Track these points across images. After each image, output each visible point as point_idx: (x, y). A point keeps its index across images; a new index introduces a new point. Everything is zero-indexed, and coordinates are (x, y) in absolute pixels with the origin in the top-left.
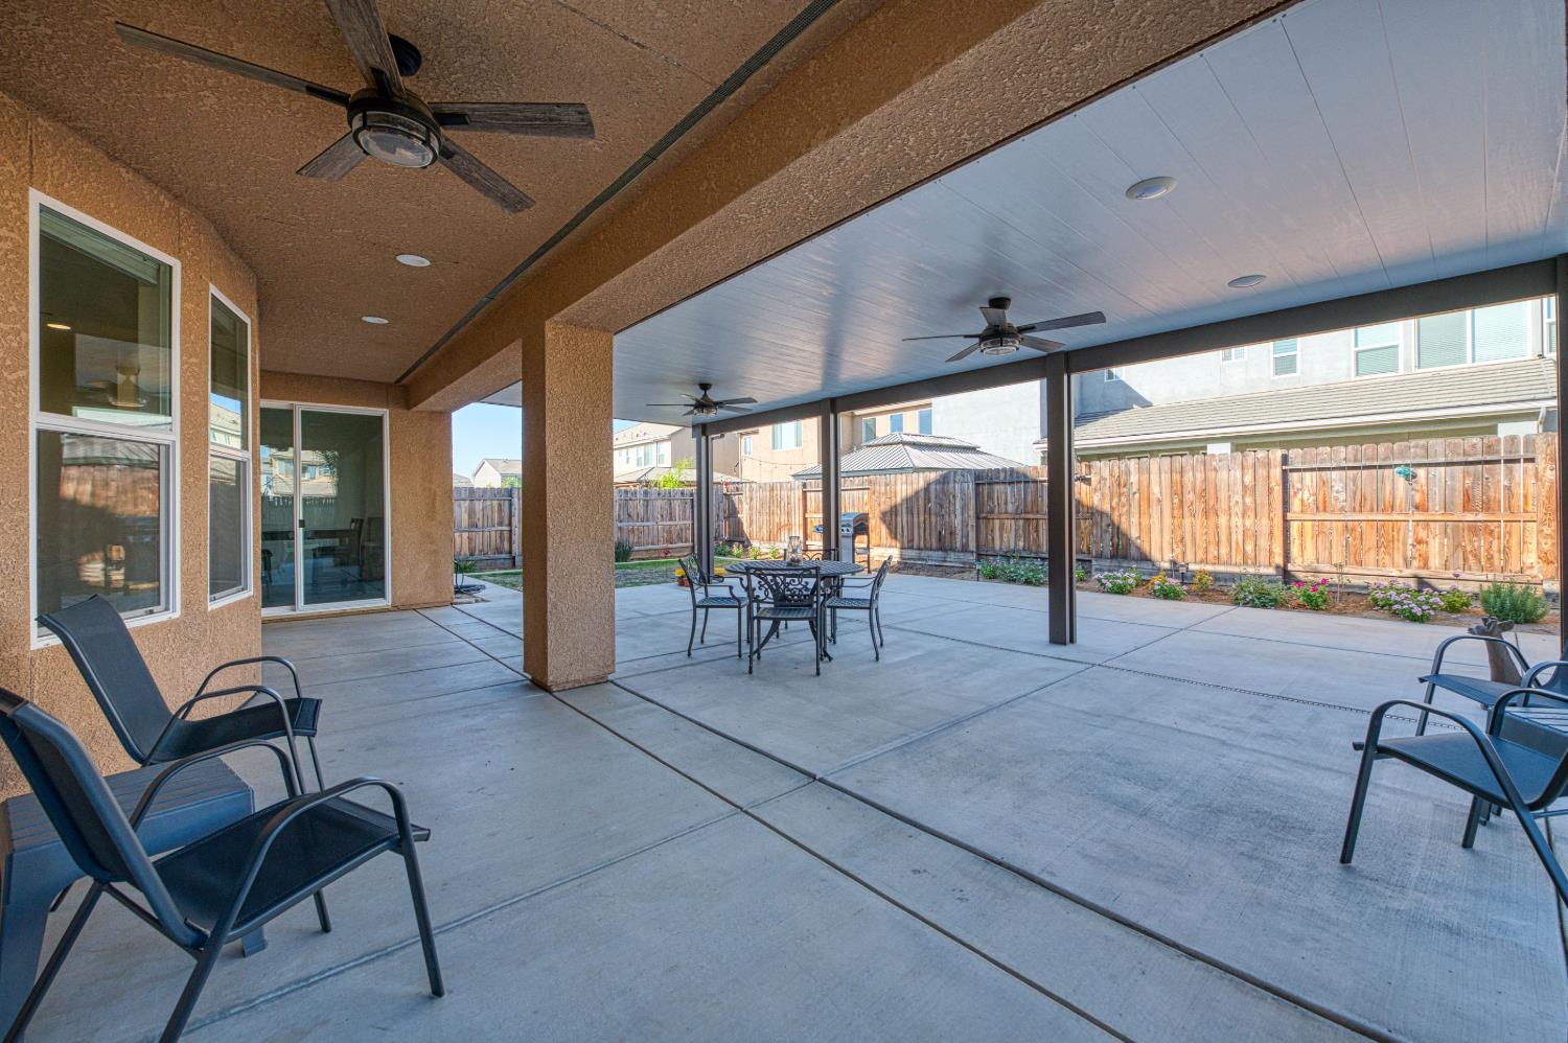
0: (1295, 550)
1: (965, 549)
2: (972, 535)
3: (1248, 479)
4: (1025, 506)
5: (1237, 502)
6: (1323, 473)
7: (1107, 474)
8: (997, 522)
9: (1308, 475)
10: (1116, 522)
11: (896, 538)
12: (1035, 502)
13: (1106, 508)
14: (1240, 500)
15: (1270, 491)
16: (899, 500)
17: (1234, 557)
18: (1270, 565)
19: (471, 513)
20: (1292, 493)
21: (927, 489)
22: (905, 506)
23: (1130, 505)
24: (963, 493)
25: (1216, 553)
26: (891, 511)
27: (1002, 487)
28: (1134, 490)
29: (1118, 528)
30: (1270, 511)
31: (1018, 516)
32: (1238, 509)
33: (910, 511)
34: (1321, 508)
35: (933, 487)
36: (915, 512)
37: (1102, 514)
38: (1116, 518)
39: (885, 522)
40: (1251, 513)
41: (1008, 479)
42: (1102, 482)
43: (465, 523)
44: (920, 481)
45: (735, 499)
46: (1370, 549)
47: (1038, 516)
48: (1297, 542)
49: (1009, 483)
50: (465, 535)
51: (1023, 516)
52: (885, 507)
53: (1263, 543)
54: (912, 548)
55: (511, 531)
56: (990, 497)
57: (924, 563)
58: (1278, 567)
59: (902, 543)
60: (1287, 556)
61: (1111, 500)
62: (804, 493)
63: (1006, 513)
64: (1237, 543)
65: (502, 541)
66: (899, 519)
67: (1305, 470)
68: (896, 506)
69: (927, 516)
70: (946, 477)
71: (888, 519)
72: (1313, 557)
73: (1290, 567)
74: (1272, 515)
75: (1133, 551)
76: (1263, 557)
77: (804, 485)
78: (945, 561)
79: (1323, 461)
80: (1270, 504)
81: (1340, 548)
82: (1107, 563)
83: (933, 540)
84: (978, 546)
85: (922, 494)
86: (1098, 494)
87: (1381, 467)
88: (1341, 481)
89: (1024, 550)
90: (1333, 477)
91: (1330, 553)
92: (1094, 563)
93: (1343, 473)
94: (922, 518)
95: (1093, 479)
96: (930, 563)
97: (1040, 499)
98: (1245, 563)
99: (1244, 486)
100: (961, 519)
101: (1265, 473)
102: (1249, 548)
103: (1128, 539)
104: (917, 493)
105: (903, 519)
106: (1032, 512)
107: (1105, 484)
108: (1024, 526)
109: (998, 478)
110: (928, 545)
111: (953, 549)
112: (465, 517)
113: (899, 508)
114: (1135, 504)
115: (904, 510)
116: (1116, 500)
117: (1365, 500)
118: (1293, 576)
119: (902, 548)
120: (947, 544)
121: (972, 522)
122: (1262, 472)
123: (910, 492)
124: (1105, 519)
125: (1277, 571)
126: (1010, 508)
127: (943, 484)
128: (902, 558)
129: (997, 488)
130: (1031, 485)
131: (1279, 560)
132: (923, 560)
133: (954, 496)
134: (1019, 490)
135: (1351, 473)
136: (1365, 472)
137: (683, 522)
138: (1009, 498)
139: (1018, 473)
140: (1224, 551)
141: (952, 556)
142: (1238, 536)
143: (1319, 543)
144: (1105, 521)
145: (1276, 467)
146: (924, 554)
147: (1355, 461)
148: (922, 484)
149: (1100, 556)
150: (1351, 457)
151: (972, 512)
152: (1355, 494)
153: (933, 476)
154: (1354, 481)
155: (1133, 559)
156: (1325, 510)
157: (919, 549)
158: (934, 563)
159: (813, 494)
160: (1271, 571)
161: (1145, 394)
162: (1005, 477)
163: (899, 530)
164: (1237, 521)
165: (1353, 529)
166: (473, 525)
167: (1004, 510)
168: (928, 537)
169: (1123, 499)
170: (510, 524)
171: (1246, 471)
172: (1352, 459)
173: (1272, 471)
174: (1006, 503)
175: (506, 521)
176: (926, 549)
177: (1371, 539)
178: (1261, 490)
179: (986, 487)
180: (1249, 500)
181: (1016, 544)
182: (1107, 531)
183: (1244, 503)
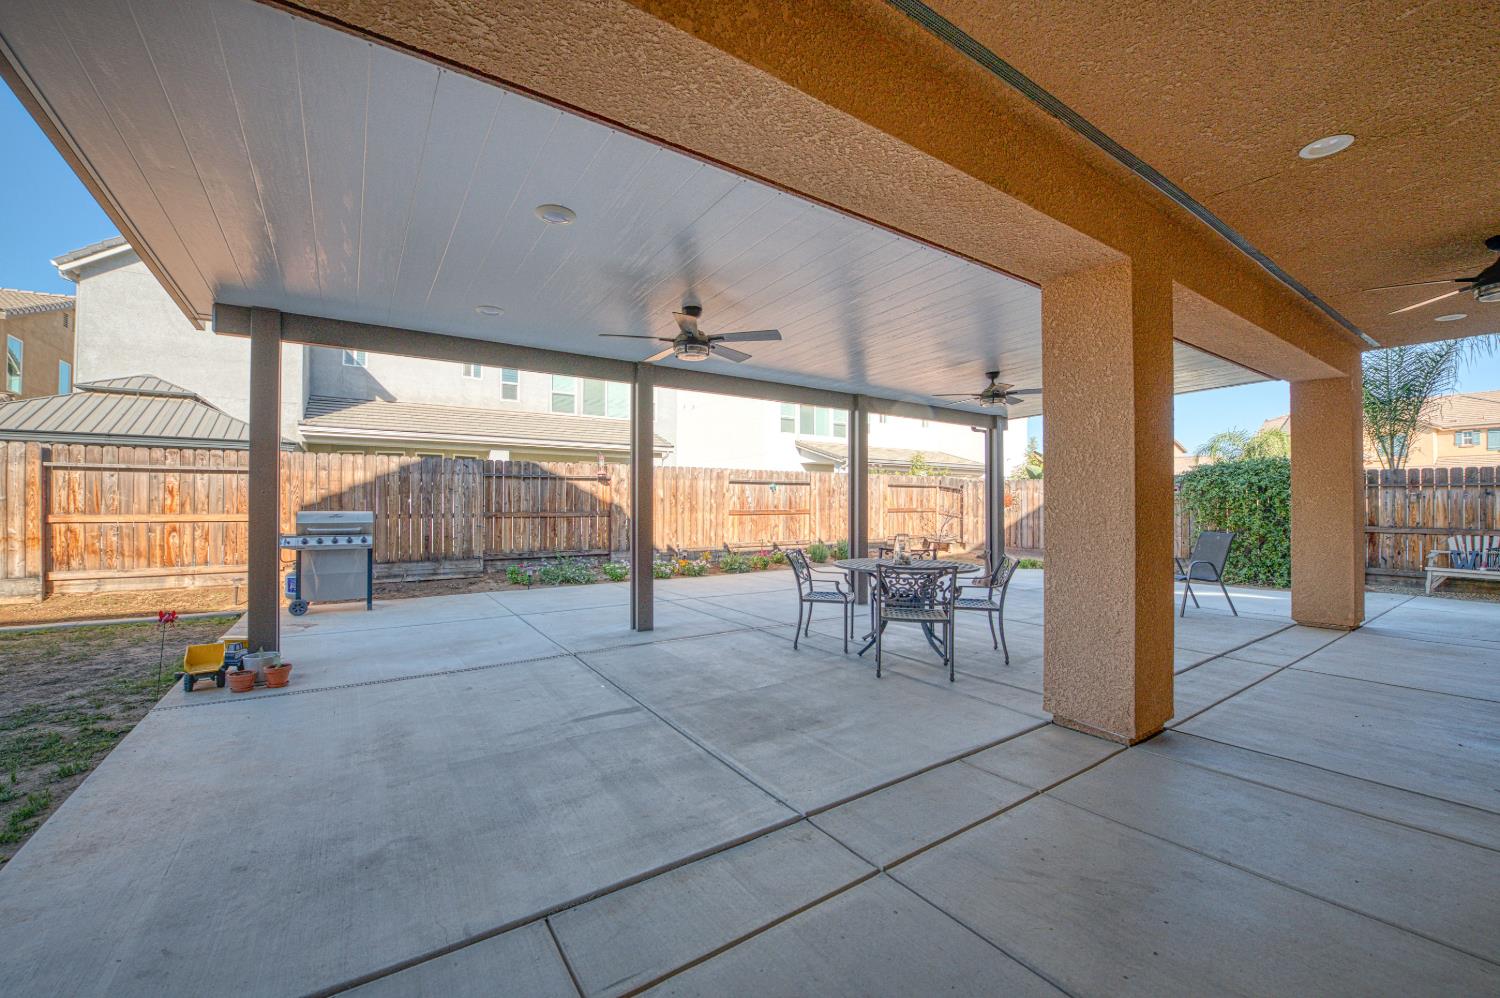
1: (467, 555)
2: (477, 538)
9: (737, 486)
12: (553, 499)
14: (709, 502)
15: (723, 496)
27: (513, 483)
35: (415, 477)
40: (714, 510)
41: (523, 473)
42: (621, 483)
49: (523, 478)
51: (541, 514)
56: (499, 492)
57: (399, 579)
62: (46, 472)
63: (519, 510)
74: (724, 512)
77: (46, 455)
80: (723, 504)
83: (416, 548)
84: (484, 551)
89: (541, 550)
95: (612, 480)
96: (409, 579)
97: (558, 497)
102: (712, 534)
108: (541, 525)
109: (509, 471)
110: (405, 556)
111: (448, 558)
120: (439, 551)
121: (478, 521)
126: (525, 506)
129: (508, 482)
130: (550, 482)
133: (452, 491)
134: (536, 487)
138: (522, 495)
141: (447, 566)
146: (398, 568)
149: (618, 549)
157: (388, 562)
158: (418, 579)
159: (61, 473)
161: (391, 389)
162: (519, 472)
168: (404, 545)
174: (519, 500)
176: (401, 561)
179: (494, 481)
180: (713, 502)
183: (711, 504)
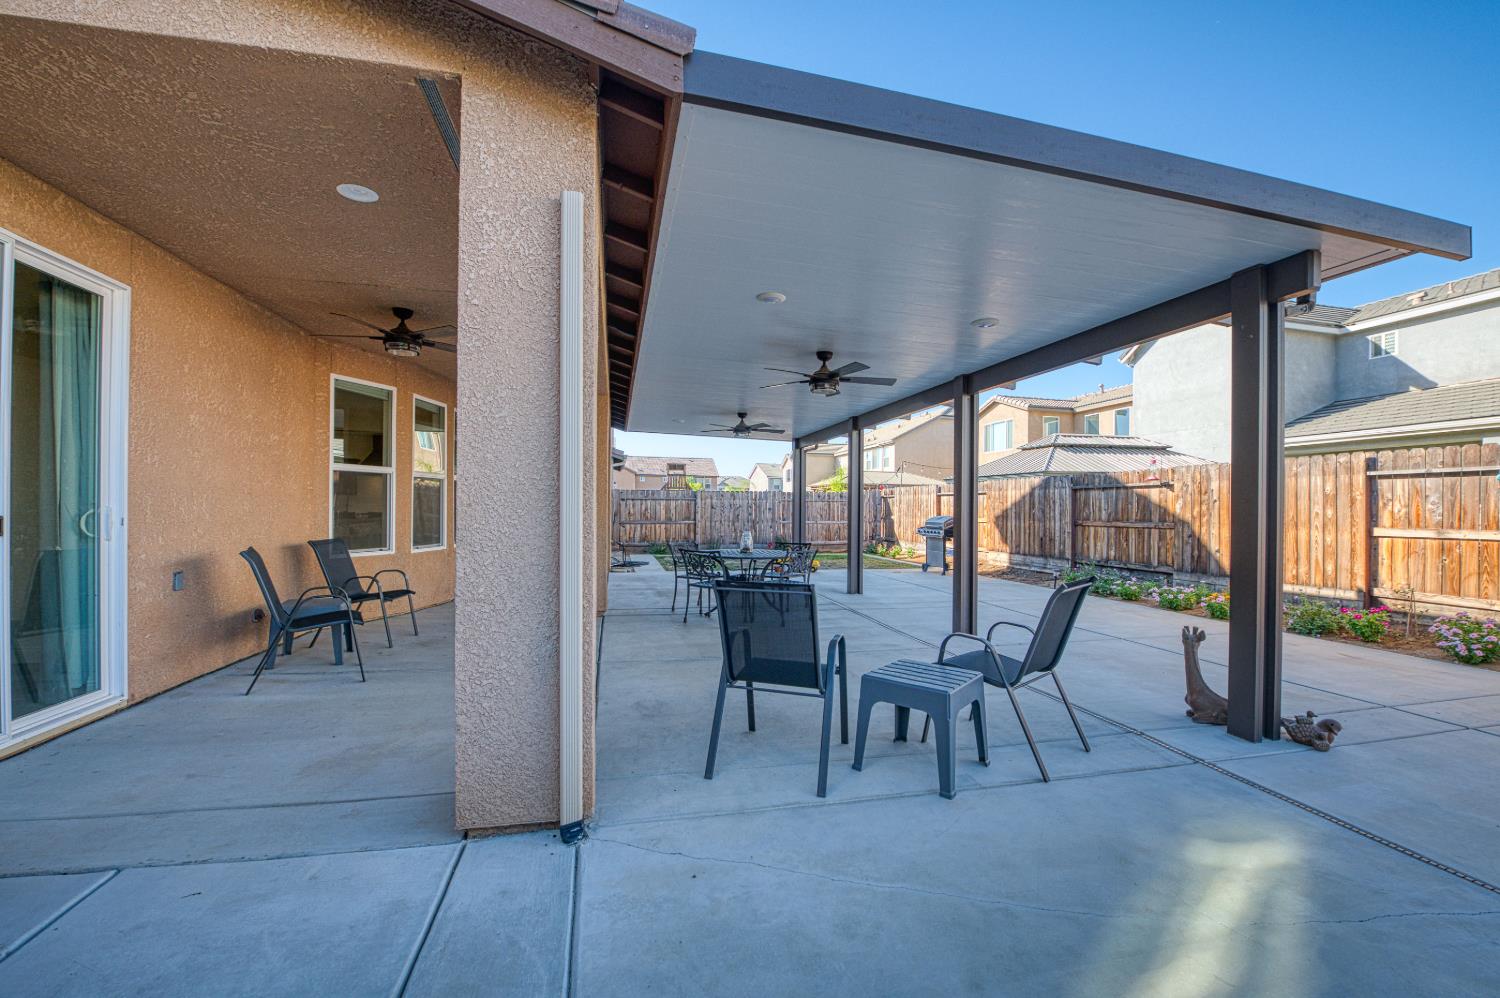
0: (1383, 573)
1: (1062, 557)
2: (1068, 542)
3: (1329, 488)
4: (1116, 513)
5: (1317, 514)
6: (1417, 480)
7: (1190, 480)
8: (1092, 529)
9: (1399, 482)
10: (1197, 535)
11: (1006, 543)
12: (1125, 510)
13: (1188, 517)
14: (1321, 512)
15: (1353, 502)
16: (1009, 504)
17: (1313, 576)
18: (1351, 589)
19: (668, 510)
20: (1381, 504)
21: (1031, 494)
22: (1014, 510)
23: (1211, 515)
24: (1061, 498)
25: (1294, 572)
26: (1003, 516)
27: (1097, 492)
28: (1215, 498)
29: (1199, 539)
30: (1352, 526)
31: (1109, 524)
32: (1317, 522)
33: (1018, 516)
34: (1414, 522)
35: (1037, 492)
36: (1022, 518)
37: (1183, 523)
38: (1196, 529)
39: (998, 526)
40: (1331, 527)
41: (1102, 485)
42: (1185, 489)
43: (663, 518)
44: (1025, 485)
45: (890, 501)
46: (1470, 575)
47: (1127, 524)
48: (1386, 562)
49: (1104, 489)
50: (663, 526)
51: (1114, 524)
52: (998, 512)
53: (1344, 561)
54: (1018, 553)
55: (695, 524)
56: (1086, 504)
57: (1027, 568)
58: (1359, 591)
59: (1011, 549)
60: (1372, 578)
61: (1193, 509)
62: (939, 497)
63: (1100, 519)
64: (1317, 560)
65: (689, 531)
66: (1009, 524)
67: (1396, 476)
68: (1007, 510)
69: (1032, 522)
70: (1049, 481)
71: (1000, 523)
72: (1404, 582)
73: (1376, 592)
74: (1354, 530)
75: (1213, 565)
76: (1344, 579)
77: (939, 490)
78: (1045, 568)
79: (1417, 465)
80: (1352, 516)
81: (1434, 573)
82: (1187, 577)
83: (1036, 547)
84: (1074, 554)
85: (1027, 499)
86: (1180, 501)
87: (1484, 473)
88: (1437, 490)
89: (1115, 559)
90: (1428, 484)
91: (1424, 578)
92: (1175, 576)
93: (1440, 480)
94: (1027, 525)
95: (1176, 485)
96: (1033, 569)
97: (1130, 507)
98: (1325, 585)
99: (1325, 495)
100: (1060, 525)
101: (1347, 480)
102: (1330, 568)
103: (1209, 554)
104: (1024, 497)
105: (1011, 524)
106: (1122, 521)
107: (1187, 491)
108: (1116, 533)
109: (1093, 483)
110: (1032, 552)
111: (1052, 556)
112: (663, 512)
113: (1009, 512)
114: (1215, 512)
115: (1013, 515)
116: (1197, 509)
117: (1465, 513)
118: (1382, 604)
119: (1011, 553)
120: (1047, 550)
121: (1068, 529)
122: (1344, 478)
123: (1018, 497)
124: (1186, 529)
125: (1359, 596)
126: (1104, 515)
127: (1045, 488)
128: (1011, 563)
129: (1092, 493)
130: (1122, 491)
131: (1361, 583)
132: (1027, 565)
133: (1054, 502)
134: (1111, 497)
135: (1448, 480)
136: (1465, 479)
137: (839, 523)
138: (1103, 505)
139: (1110, 478)
140: (1303, 570)
141: (1051, 562)
142: (1317, 554)
143: (1411, 564)
144: (1187, 532)
145: (1359, 472)
146: (1029, 559)
147: (1454, 465)
148: (1028, 490)
149: (1181, 570)
150: (1448, 460)
151: (1068, 519)
152: (1453, 505)
153: (1036, 481)
154: (1453, 490)
155: (1212, 575)
156: (1418, 526)
157: (1024, 554)
158: (1036, 569)
159: (945, 497)
160: (1352, 595)
161: (1426, 371)
162: (1099, 484)
163: (1009, 534)
164: (1316, 535)
165: (1450, 550)
166: (669, 520)
167: (1097, 517)
168: (1032, 543)
169: (1204, 508)
170: (695, 520)
171: (1327, 477)
172: (1451, 463)
173: (1354, 477)
174: (1100, 510)
175: (692, 517)
176: (1030, 555)
177: (1471, 564)
178: (1343, 500)
179: (1083, 493)
180: (1330, 512)
181: (1108, 553)
182: (1187, 543)
183: (1324, 515)
